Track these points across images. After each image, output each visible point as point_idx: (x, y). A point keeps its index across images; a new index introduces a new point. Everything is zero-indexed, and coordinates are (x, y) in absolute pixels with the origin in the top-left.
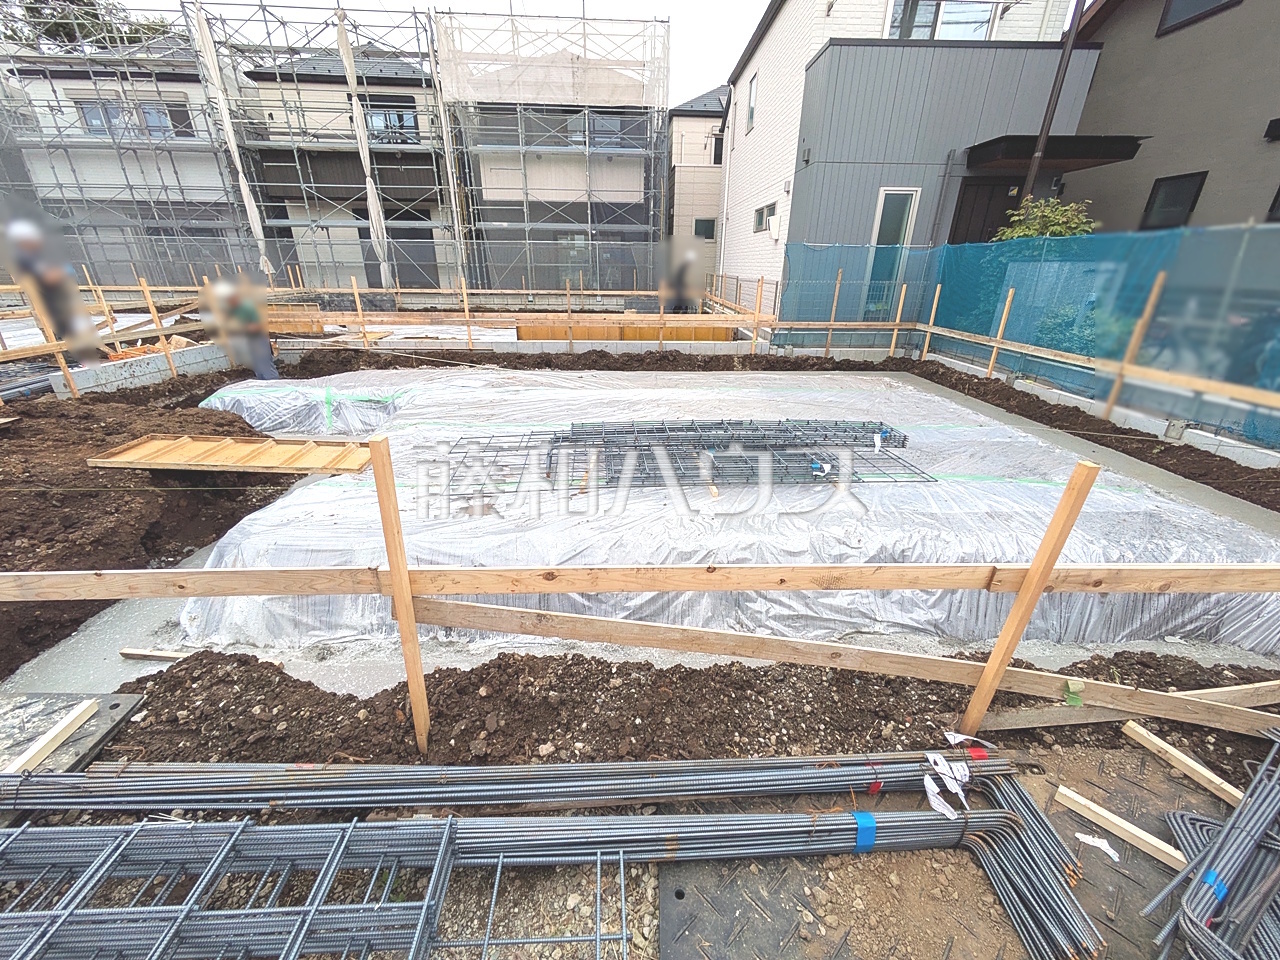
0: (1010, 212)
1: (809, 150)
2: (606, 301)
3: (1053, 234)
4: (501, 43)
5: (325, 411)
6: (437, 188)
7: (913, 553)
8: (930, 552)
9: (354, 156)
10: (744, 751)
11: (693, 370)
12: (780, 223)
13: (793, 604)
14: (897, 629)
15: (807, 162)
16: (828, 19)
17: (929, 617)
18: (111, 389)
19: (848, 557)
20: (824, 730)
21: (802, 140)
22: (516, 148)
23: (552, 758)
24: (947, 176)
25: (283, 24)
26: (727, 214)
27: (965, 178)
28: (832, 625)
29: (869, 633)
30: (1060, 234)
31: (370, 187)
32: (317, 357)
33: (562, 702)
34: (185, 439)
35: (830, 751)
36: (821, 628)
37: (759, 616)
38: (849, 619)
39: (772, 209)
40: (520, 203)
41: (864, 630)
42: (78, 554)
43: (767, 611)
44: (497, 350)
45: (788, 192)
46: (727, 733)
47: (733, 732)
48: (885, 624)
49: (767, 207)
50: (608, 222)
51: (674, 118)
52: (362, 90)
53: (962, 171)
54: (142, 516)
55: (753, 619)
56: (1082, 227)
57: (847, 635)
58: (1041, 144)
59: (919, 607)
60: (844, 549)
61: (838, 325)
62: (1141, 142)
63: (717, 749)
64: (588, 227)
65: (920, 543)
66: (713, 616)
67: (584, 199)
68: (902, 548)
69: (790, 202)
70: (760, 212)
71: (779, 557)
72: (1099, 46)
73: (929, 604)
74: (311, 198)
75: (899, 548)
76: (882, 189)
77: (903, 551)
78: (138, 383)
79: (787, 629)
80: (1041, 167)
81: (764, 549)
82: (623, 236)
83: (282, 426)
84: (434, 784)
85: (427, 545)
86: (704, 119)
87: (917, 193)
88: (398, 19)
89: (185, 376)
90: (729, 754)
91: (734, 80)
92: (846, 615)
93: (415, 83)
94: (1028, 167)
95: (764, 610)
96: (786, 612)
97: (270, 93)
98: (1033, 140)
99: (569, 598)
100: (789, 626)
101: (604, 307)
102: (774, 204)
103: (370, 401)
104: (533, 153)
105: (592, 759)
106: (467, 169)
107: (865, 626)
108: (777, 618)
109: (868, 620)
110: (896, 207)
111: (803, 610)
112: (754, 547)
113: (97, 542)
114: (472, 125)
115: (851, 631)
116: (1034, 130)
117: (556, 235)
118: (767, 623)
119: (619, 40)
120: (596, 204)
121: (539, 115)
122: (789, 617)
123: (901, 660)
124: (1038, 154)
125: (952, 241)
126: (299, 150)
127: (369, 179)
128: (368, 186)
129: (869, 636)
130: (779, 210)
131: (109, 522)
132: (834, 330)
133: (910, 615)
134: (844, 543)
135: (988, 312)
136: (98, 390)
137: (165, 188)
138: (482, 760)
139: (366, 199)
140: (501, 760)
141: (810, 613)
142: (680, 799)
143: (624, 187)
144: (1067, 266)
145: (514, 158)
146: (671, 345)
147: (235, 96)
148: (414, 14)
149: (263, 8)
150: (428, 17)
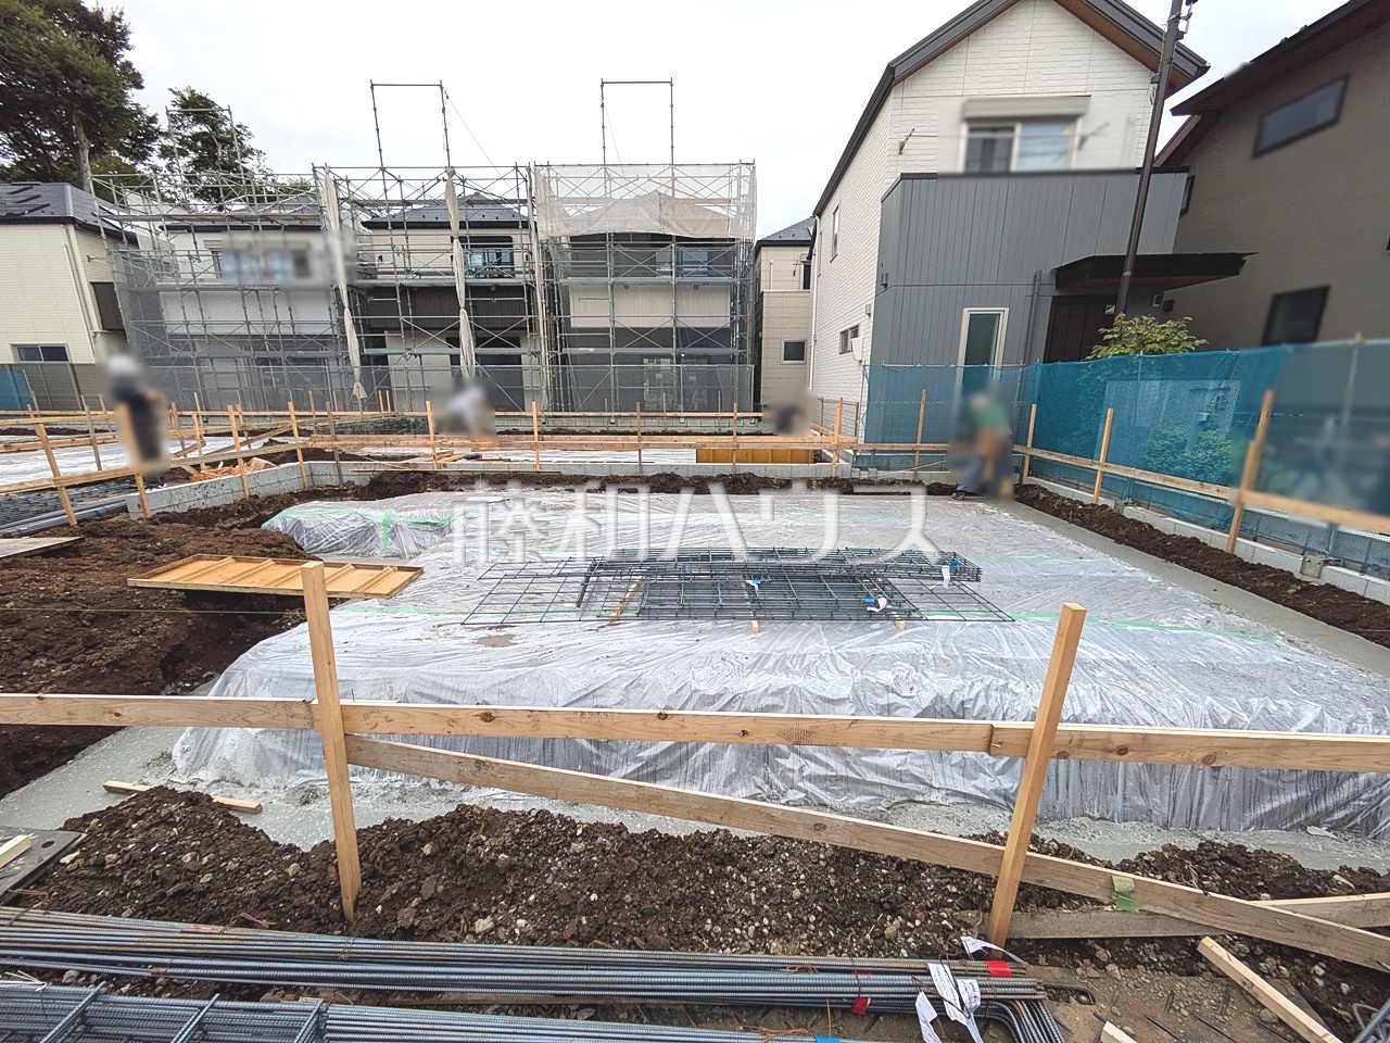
0: (1102, 330)
1: (887, 274)
2: (689, 422)
3: (1152, 352)
4: (595, 188)
5: (381, 533)
6: (527, 317)
7: (974, 705)
8: (996, 705)
9: (452, 289)
10: (715, 945)
12: (862, 346)
13: (832, 762)
14: (958, 799)
15: (886, 285)
16: (900, 156)
17: (996, 785)
18: (183, 509)
19: (897, 708)
20: (816, 923)
21: (880, 265)
22: (605, 279)
23: (487, 936)
24: (1036, 296)
25: (400, 181)
26: (815, 335)
27: (1055, 298)
28: (878, 791)
29: (924, 803)
30: (1160, 352)
31: (463, 317)
32: (386, 479)
33: (511, 868)
34: (229, 559)
35: (819, 951)
36: (865, 794)
37: (791, 775)
38: (899, 784)
39: (855, 331)
40: (607, 330)
41: (920, 798)
42: (92, 677)
43: (801, 770)
44: (565, 472)
45: (869, 315)
46: (698, 919)
47: (705, 918)
48: (944, 792)
49: (851, 329)
50: (692, 346)
51: (763, 248)
52: (463, 233)
53: (1050, 291)
54: (167, 638)
55: (784, 779)
56: (1184, 344)
57: (897, 803)
58: (1129, 264)
59: (985, 773)
60: (893, 698)
61: (925, 447)
62: (1244, 258)
63: (682, 938)
64: (672, 351)
65: (983, 693)
66: (736, 774)
67: (670, 324)
68: (961, 699)
69: (871, 324)
70: (844, 333)
71: (814, 705)
72: (1186, 170)
73: (996, 769)
74: (407, 328)
75: (958, 698)
76: (966, 310)
77: (963, 703)
78: (210, 504)
79: (823, 793)
80: (1132, 286)
81: (798, 695)
82: (710, 359)
83: (338, 547)
84: (335, 960)
85: (432, 678)
86: (792, 248)
87: (1004, 315)
88: (503, 172)
89: (256, 497)
90: (695, 946)
91: (819, 212)
92: (895, 778)
93: (514, 225)
94: (1118, 286)
95: (796, 768)
96: (822, 771)
97: (382, 239)
98: (1122, 258)
99: (576, 744)
100: (826, 789)
101: (688, 429)
102: (857, 326)
103: (427, 523)
104: (620, 284)
105: (533, 942)
106: (557, 300)
107: (918, 793)
108: (812, 779)
109: (922, 786)
110: (983, 328)
111: (843, 771)
112: (788, 692)
113: (114, 664)
114: (564, 261)
115: (902, 799)
116: (1121, 250)
117: (640, 359)
118: (801, 784)
119: (706, 182)
120: (682, 329)
121: (627, 249)
122: (826, 778)
123: (899, 837)
124: (1127, 273)
125: (1048, 359)
126: (401, 286)
127: (463, 311)
128: (461, 317)
129: (924, 806)
130: (861, 332)
131: (131, 643)
132: (921, 452)
133: (974, 782)
134: (893, 691)
135: (1090, 433)
136: (170, 510)
137: (279, 323)
138: (408, 933)
139: (458, 329)
140: (429, 935)
141: (851, 774)
142: (624, 1001)
143: (711, 312)
144: (1170, 385)
145: (603, 288)
146: (745, 467)
147: (351, 242)
148: (516, 168)
149: (383, 169)
150: (529, 170)
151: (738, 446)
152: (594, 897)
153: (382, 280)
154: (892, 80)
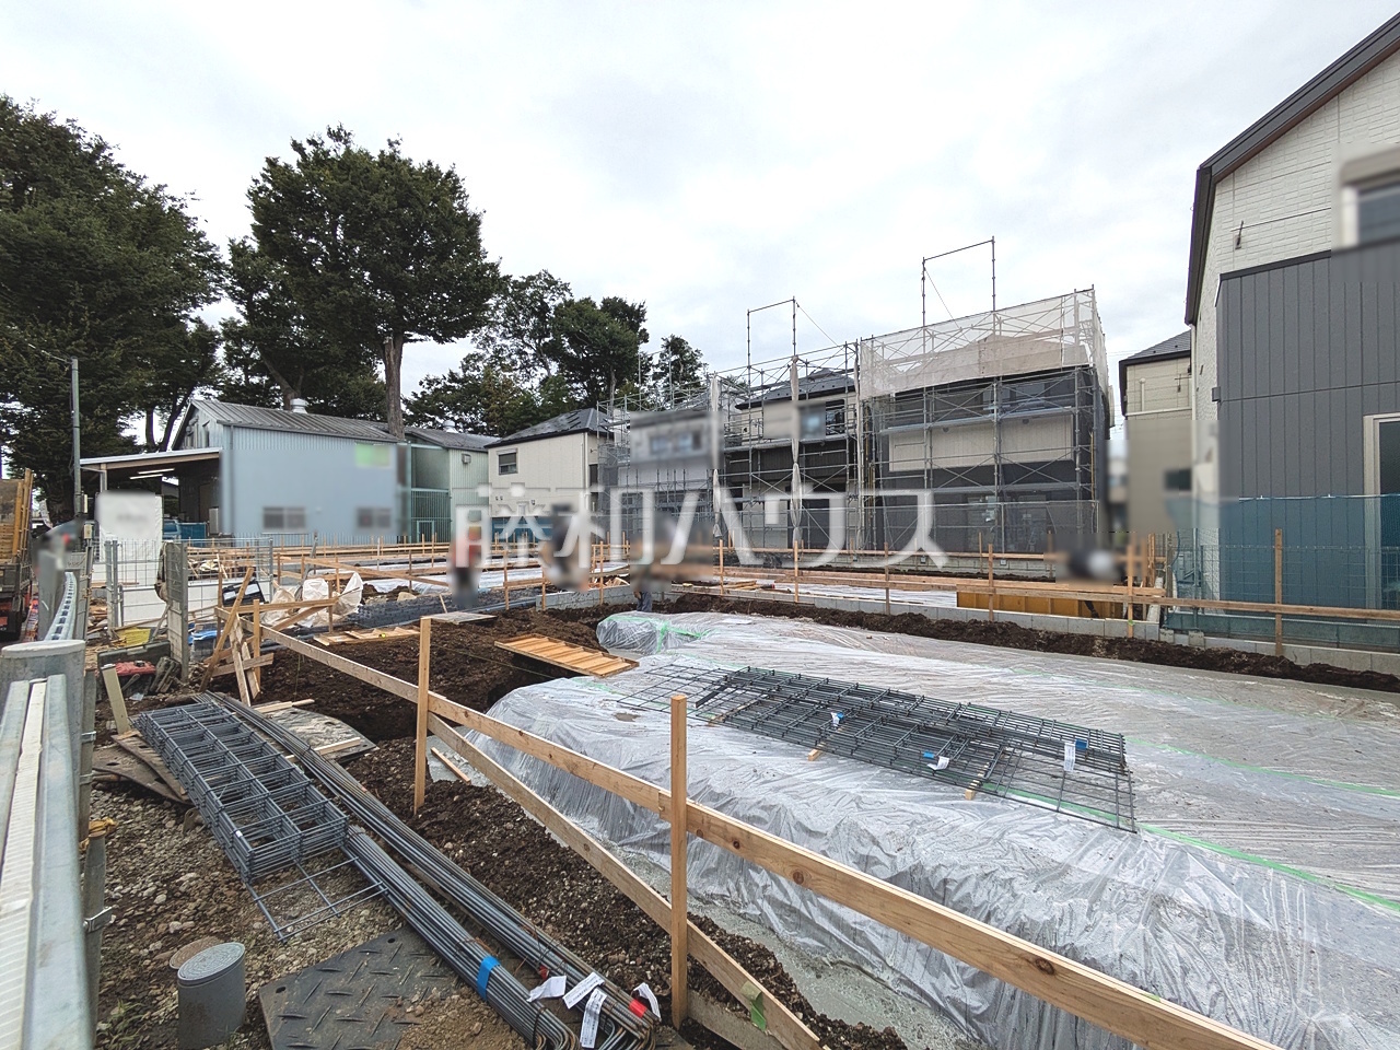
1: (1219, 389)
4: (915, 348)
5: (659, 639)
6: (847, 466)
7: (957, 889)
8: (985, 898)
9: (789, 448)
11: (1031, 648)
13: (791, 892)
14: (910, 992)
15: (1219, 401)
16: (1237, 252)
17: (958, 994)
18: (562, 608)
19: (876, 863)
22: (920, 425)
25: (762, 373)
28: (827, 940)
29: (871, 976)
31: (796, 469)
32: (687, 599)
34: (546, 638)
36: (815, 938)
37: (755, 888)
38: (851, 944)
40: (922, 472)
41: (869, 970)
43: (765, 887)
44: (819, 605)
45: (1216, 436)
48: (898, 976)
50: (1018, 483)
51: (1128, 368)
52: (803, 403)
54: (495, 679)
55: (750, 891)
57: (842, 963)
59: (949, 974)
60: (875, 852)
64: (994, 488)
65: (974, 880)
66: (716, 870)
67: (992, 462)
68: (944, 875)
69: (1218, 448)
71: (792, 828)
73: (965, 977)
74: (755, 481)
75: (943, 873)
76: (1368, 420)
77: (945, 881)
78: (579, 606)
79: (777, 920)
81: (783, 815)
83: (633, 646)
85: (568, 728)
86: (1174, 361)
88: (834, 351)
89: (607, 604)
92: (849, 936)
93: (841, 391)
95: (761, 885)
96: (780, 897)
97: (745, 416)
100: (780, 917)
102: (1211, 450)
103: (687, 635)
104: (938, 428)
105: (457, 863)
106: (875, 448)
107: (868, 963)
108: (772, 901)
109: (875, 958)
111: (797, 903)
112: (776, 810)
114: (879, 414)
115: (850, 961)
117: (965, 498)
118: (760, 901)
120: (1003, 465)
121: (944, 396)
122: (782, 905)
126: (754, 450)
127: (796, 464)
128: (794, 470)
129: (869, 980)
130: (1213, 456)
131: (477, 678)
133: (934, 980)
134: (878, 844)
136: (556, 608)
139: (791, 479)
141: (803, 910)
143: (1050, 444)
145: (919, 433)
146: (1005, 615)
147: (726, 421)
148: (846, 346)
149: (749, 367)
150: (856, 345)
151: (994, 591)
152: (495, 855)
153: (745, 446)
154: (1210, 180)
